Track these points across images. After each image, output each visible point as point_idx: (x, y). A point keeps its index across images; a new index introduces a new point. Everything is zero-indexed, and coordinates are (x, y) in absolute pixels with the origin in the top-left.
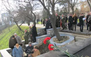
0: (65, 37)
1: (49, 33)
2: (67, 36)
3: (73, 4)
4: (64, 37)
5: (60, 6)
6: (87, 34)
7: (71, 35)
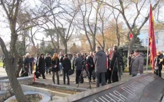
0: (36, 96)
1: (5, 89)
2: (40, 93)
3: (67, 37)
4: (34, 96)
5: (47, 37)
6: (74, 89)
7: (47, 92)
